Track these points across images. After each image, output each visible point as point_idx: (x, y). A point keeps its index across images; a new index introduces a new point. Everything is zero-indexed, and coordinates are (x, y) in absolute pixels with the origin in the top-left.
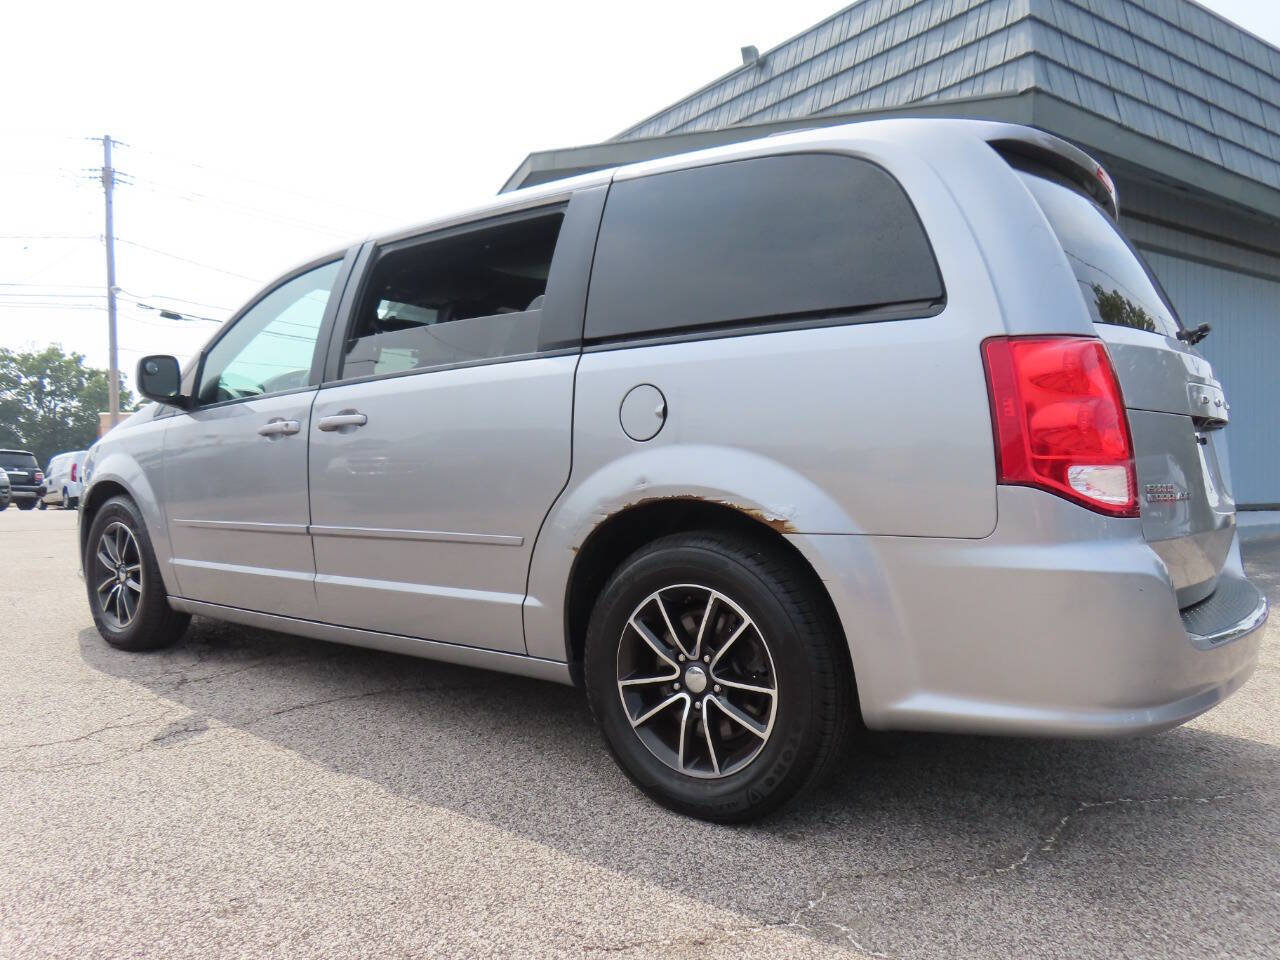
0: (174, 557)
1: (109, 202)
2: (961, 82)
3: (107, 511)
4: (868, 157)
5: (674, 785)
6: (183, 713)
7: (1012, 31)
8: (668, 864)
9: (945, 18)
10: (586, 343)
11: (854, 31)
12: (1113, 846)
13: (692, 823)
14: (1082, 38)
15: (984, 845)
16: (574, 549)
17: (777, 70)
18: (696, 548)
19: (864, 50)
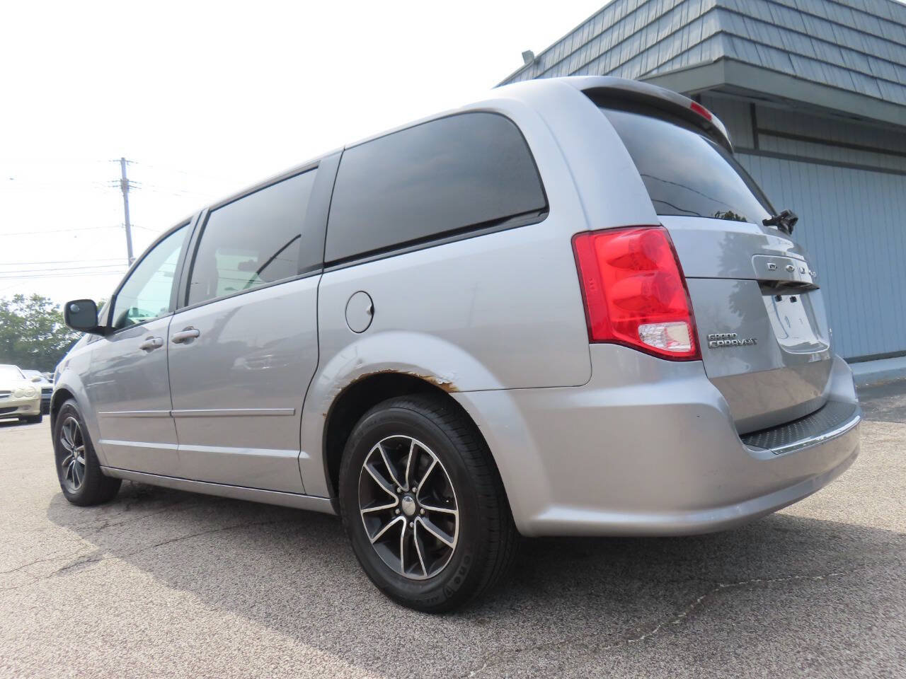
0: (102, 439)
1: (126, 202)
2: (673, 59)
3: (64, 409)
4: (501, 112)
5: (399, 585)
6: (93, 548)
7: (705, 18)
8: (378, 647)
9: (658, 15)
10: (327, 265)
11: (597, 32)
12: (731, 618)
13: (411, 614)
14: (759, 18)
15: (626, 622)
16: (324, 415)
17: (548, 65)
18: (401, 409)
19: (605, 44)
